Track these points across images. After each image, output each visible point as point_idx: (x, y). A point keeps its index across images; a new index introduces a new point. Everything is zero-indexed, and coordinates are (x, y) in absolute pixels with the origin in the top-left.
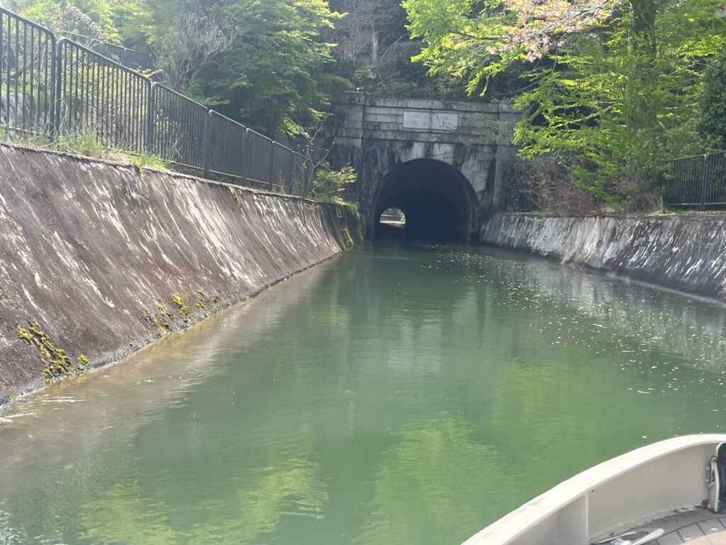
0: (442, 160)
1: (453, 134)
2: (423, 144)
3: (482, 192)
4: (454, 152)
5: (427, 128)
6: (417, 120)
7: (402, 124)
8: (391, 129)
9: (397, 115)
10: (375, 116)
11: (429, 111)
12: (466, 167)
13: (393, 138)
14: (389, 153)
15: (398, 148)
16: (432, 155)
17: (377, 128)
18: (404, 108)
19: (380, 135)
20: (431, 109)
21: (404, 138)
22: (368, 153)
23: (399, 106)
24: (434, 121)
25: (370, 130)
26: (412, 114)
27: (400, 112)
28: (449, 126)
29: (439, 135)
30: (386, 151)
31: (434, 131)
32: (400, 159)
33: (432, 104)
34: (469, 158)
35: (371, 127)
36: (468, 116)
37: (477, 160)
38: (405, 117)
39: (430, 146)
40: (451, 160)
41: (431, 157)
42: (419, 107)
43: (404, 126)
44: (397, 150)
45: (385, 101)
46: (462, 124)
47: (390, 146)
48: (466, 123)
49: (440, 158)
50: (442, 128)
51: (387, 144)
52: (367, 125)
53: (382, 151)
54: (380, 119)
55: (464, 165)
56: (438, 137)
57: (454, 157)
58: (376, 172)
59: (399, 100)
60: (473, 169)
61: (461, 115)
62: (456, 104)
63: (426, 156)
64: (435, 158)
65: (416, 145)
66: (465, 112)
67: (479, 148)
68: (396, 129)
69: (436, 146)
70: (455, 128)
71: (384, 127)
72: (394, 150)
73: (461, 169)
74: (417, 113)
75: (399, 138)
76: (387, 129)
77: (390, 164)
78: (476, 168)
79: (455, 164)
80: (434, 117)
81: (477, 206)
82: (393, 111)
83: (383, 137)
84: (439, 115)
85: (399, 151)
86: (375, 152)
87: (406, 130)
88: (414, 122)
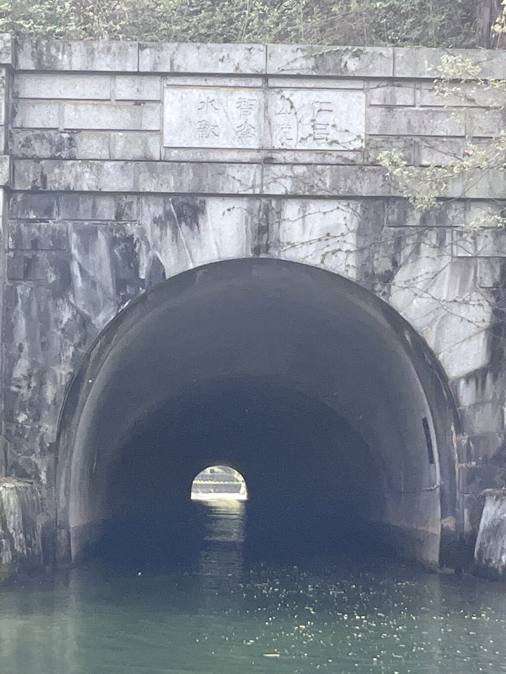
0: (314, 260)
1: (352, 163)
2: (244, 204)
3: (477, 377)
4: (360, 232)
5: (254, 144)
6: (215, 117)
7: (159, 132)
8: (118, 153)
9: (138, 103)
10: (54, 108)
11: (259, 82)
12: (409, 284)
13: (126, 185)
14: (113, 242)
15: (147, 223)
16: (278, 243)
17: (65, 154)
18: (164, 75)
19: (77, 178)
20: (266, 77)
21: (169, 185)
22: (35, 244)
23: (146, 67)
24: (277, 120)
25: (37, 159)
26: (195, 95)
27: (150, 89)
28: (333, 135)
29: (300, 170)
30: (101, 236)
31: (279, 157)
32: (156, 265)
33: (268, 56)
34: (417, 251)
35: (41, 149)
36: (403, 96)
37: (447, 259)
38: (167, 109)
39: (267, 211)
40: (352, 260)
41: (274, 253)
42: (221, 69)
43: (168, 141)
44: (142, 231)
45: (91, 52)
46: (385, 125)
47: (119, 216)
48: (400, 123)
49: (309, 256)
50: (310, 145)
51: (106, 209)
52: (27, 143)
53: (88, 236)
54: (73, 118)
55: (400, 277)
56: (295, 177)
57: (360, 250)
58: (66, 315)
59: (141, 48)
60: (433, 292)
61: (378, 94)
62: (356, 55)
63: (257, 250)
64: (289, 255)
65: (215, 209)
66: (393, 81)
67: (454, 214)
68: (138, 152)
69: (291, 210)
70: (358, 144)
71: (90, 147)
72: (132, 229)
73: (388, 294)
74: (211, 94)
75: (149, 187)
76: (105, 154)
77: (120, 284)
78: (445, 290)
79: (368, 274)
80: (277, 103)
81: (460, 430)
82: (125, 89)
83: (88, 182)
84: (298, 97)
85: (152, 232)
86: (60, 241)
87: (174, 155)
88: (205, 127)
